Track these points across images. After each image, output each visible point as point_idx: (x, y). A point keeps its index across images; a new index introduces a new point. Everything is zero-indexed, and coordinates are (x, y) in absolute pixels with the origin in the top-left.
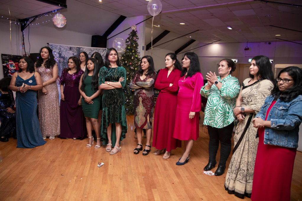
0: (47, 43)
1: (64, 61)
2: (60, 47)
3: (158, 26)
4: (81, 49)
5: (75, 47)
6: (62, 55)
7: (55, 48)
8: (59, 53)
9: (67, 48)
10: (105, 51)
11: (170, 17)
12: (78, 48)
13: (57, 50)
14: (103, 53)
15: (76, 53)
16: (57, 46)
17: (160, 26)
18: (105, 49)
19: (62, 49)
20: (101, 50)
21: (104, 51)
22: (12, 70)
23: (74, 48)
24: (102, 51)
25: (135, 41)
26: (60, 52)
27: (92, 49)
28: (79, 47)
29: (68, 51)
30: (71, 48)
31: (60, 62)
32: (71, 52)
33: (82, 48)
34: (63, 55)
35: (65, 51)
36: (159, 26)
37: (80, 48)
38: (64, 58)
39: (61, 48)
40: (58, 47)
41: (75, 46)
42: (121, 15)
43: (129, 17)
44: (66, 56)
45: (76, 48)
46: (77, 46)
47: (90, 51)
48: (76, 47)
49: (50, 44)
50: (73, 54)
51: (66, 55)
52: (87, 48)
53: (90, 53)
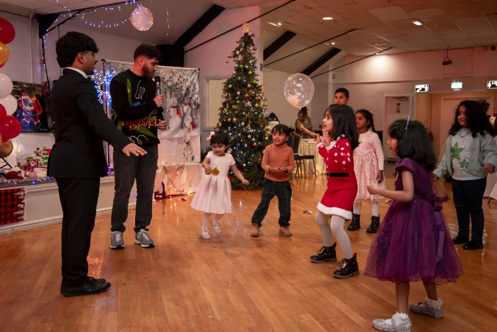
0: (102, 60)
2: (123, 66)
7: (115, 68)
10: (195, 74)
11: (308, 8)
14: (193, 78)
16: (118, 64)
17: (282, 24)
18: (195, 71)
20: (188, 72)
21: (193, 73)
22: (28, 111)
24: (190, 74)
25: (251, 54)
27: (174, 70)
36: (280, 24)
40: (120, 66)
42: (215, 5)
43: (231, 8)
47: (171, 74)
49: (106, 60)
52: (166, 68)
53: (171, 77)
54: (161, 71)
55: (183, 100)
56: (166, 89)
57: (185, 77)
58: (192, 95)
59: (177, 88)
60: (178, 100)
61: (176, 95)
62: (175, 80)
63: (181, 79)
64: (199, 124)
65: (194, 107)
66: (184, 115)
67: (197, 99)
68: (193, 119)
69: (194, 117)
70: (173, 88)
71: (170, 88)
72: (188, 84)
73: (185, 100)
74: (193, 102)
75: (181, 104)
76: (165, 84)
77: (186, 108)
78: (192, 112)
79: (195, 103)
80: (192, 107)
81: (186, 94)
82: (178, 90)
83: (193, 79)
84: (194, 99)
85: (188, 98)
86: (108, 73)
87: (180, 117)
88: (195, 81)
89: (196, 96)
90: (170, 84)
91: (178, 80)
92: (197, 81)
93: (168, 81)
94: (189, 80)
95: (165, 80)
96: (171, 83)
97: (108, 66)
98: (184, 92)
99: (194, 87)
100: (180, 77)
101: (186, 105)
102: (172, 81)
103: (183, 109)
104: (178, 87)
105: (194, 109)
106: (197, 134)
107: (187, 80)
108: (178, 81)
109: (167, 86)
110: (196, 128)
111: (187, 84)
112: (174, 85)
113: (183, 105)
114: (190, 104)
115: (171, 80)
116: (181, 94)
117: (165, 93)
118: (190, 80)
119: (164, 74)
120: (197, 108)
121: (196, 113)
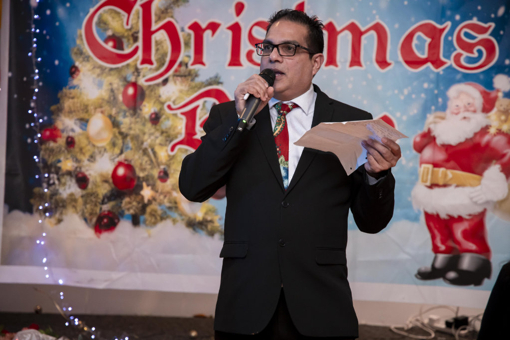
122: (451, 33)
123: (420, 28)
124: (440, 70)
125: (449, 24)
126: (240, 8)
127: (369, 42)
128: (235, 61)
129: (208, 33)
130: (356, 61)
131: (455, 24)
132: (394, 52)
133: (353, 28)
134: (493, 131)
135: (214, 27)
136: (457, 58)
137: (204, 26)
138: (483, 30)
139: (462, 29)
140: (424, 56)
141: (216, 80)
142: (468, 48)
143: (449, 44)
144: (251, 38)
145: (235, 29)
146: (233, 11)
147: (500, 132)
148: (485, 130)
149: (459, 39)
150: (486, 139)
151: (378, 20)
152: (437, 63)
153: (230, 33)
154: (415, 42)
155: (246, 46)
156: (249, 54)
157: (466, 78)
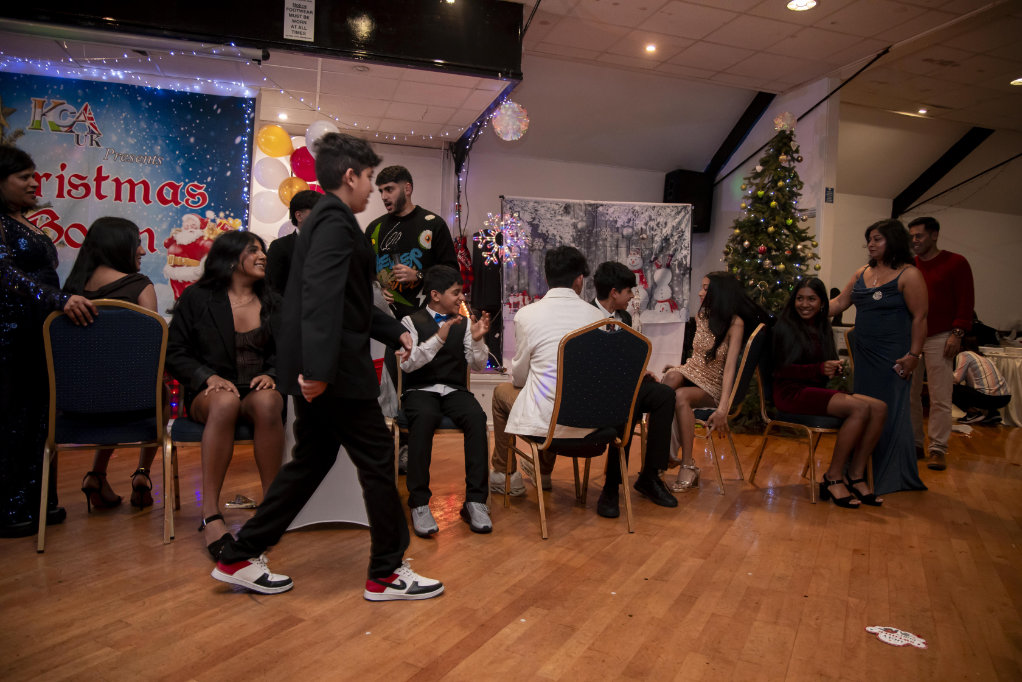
1: (544, 247)
2: (536, 205)
3: (916, 112)
4: (601, 209)
5: (580, 205)
6: (541, 227)
7: (522, 208)
8: (530, 224)
9: (557, 207)
10: (683, 213)
11: (943, 63)
12: (590, 205)
13: (527, 213)
14: (677, 220)
15: (582, 220)
17: (928, 111)
18: (685, 208)
19: (542, 211)
20: (668, 210)
21: (678, 213)
23: (576, 207)
24: (673, 213)
25: (790, 170)
26: (534, 219)
27: (637, 208)
28: (593, 202)
29: (560, 218)
30: (567, 209)
31: (533, 251)
32: (567, 219)
33: (602, 205)
34: (542, 229)
35: (549, 216)
36: (922, 112)
37: (597, 207)
38: (545, 238)
39: (539, 207)
40: (532, 204)
41: (581, 202)
42: (760, 93)
43: (784, 93)
44: (552, 231)
45: (584, 208)
46: (587, 202)
47: (630, 215)
48: (586, 205)
49: (507, 197)
50: (575, 226)
51: (551, 228)
52: (621, 205)
53: (629, 220)
54: (611, 210)
55: (656, 258)
56: (618, 241)
57: (661, 220)
58: (676, 250)
59: (643, 239)
60: (643, 259)
61: (639, 252)
62: (640, 224)
63: (652, 224)
64: (686, 302)
65: (677, 271)
66: (655, 285)
67: (685, 257)
68: (673, 292)
69: (676, 289)
70: (635, 238)
71: (628, 239)
72: (667, 231)
73: (660, 259)
74: (676, 263)
75: (652, 266)
76: (618, 231)
77: (658, 274)
78: (672, 280)
79: (680, 264)
80: (673, 272)
81: (662, 249)
82: (644, 241)
83: (680, 223)
84: (679, 256)
85: (664, 256)
86: (507, 217)
87: (645, 288)
88: (683, 226)
89: (685, 252)
90: (627, 231)
91: (646, 224)
92: (686, 225)
93: (623, 227)
94: (670, 225)
95: (618, 225)
96: (630, 230)
97: (508, 206)
98: (656, 246)
99: (679, 237)
100: (651, 219)
101: (659, 267)
102: (632, 227)
103: (652, 276)
104: (644, 236)
105: (678, 276)
106: (679, 321)
107: (666, 224)
108: (644, 227)
109: (620, 236)
110: (679, 309)
111: (664, 231)
112: (637, 233)
113: (654, 268)
114: (668, 266)
115: (631, 224)
116: (651, 249)
117: (617, 247)
118: (672, 223)
119: (616, 214)
120: (684, 275)
121: (681, 284)
122: (184, 188)
123: (168, 185)
124: (178, 206)
125: (182, 183)
126: (63, 167)
127: (139, 190)
128: (60, 195)
129: (44, 179)
130: (132, 199)
131: (186, 184)
132: (153, 195)
133: (130, 182)
134: (206, 238)
135: (48, 176)
136: (187, 201)
137: (41, 175)
138: (200, 188)
139: (189, 187)
140: (170, 199)
141: (49, 205)
142: (193, 196)
143: (183, 194)
144: (70, 183)
145: (61, 178)
146: (59, 168)
147: (209, 239)
148: (201, 238)
149: (188, 191)
150: (202, 242)
151: (144, 179)
152: (177, 203)
153: (57, 180)
154: (164, 191)
155: (67, 187)
156: (69, 192)
157: (192, 212)
